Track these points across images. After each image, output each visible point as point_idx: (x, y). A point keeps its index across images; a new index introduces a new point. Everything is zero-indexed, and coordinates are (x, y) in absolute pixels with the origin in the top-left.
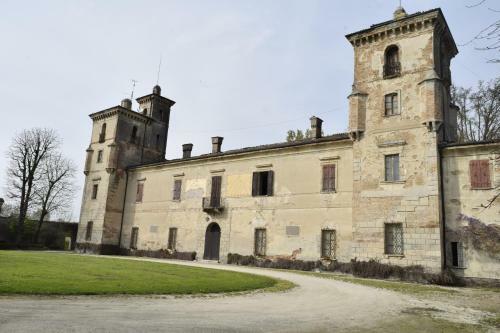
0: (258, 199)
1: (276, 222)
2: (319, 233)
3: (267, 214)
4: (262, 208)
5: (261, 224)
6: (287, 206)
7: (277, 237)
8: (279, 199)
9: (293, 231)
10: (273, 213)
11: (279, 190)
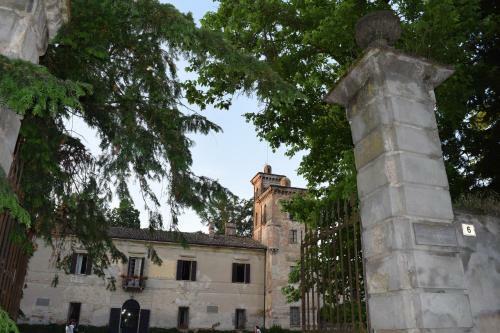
0: (182, 283)
1: (198, 302)
2: (234, 312)
3: (191, 296)
4: (185, 290)
5: (185, 303)
6: (207, 290)
7: (199, 314)
8: (201, 284)
9: (212, 309)
10: (196, 295)
11: (201, 277)
